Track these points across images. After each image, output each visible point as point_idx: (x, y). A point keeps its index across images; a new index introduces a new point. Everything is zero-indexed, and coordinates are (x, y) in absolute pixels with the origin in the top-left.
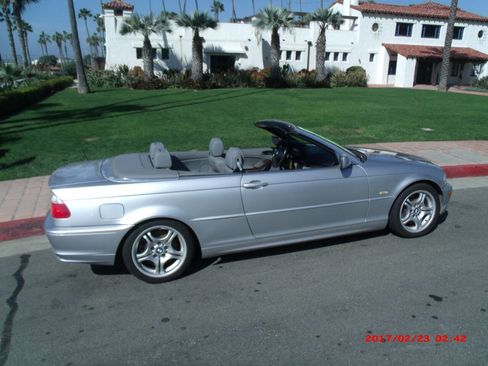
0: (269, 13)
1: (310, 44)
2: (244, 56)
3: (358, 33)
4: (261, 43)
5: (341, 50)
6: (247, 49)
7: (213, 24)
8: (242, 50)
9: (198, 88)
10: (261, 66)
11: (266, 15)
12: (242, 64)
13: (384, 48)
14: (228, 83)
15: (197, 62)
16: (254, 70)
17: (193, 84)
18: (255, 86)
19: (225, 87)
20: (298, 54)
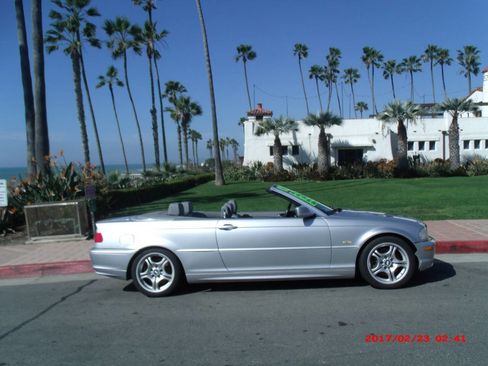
0: (393, 107)
2: (372, 148)
4: (389, 137)
5: (483, 137)
6: (374, 142)
7: (337, 121)
8: (370, 144)
9: (323, 179)
10: (389, 157)
11: (391, 109)
12: (370, 157)
14: (355, 175)
15: (323, 157)
16: (383, 162)
17: (318, 176)
18: (382, 177)
19: (352, 178)
20: (432, 144)
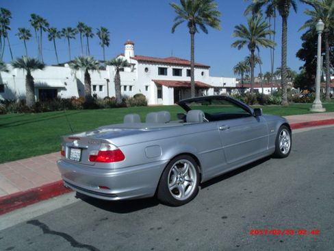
0: (82, 59)
1: (108, 80)
2: (64, 89)
3: (137, 74)
4: (75, 81)
5: (128, 84)
6: (66, 84)
7: (41, 67)
8: (62, 85)
9: (33, 112)
10: (77, 96)
11: (79, 60)
12: (63, 95)
13: (153, 83)
14: (55, 108)
15: (30, 94)
16: (73, 98)
17: (28, 109)
18: (76, 109)
19: (54, 110)
20: (101, 87)
